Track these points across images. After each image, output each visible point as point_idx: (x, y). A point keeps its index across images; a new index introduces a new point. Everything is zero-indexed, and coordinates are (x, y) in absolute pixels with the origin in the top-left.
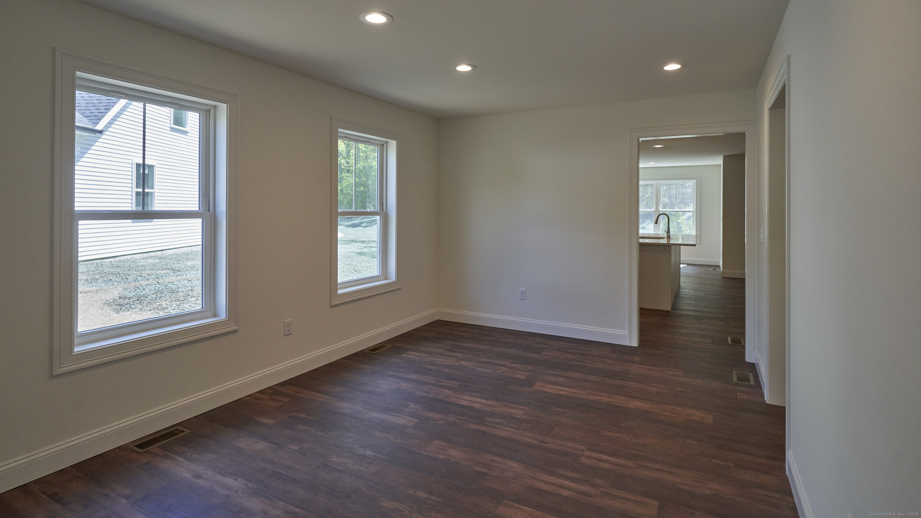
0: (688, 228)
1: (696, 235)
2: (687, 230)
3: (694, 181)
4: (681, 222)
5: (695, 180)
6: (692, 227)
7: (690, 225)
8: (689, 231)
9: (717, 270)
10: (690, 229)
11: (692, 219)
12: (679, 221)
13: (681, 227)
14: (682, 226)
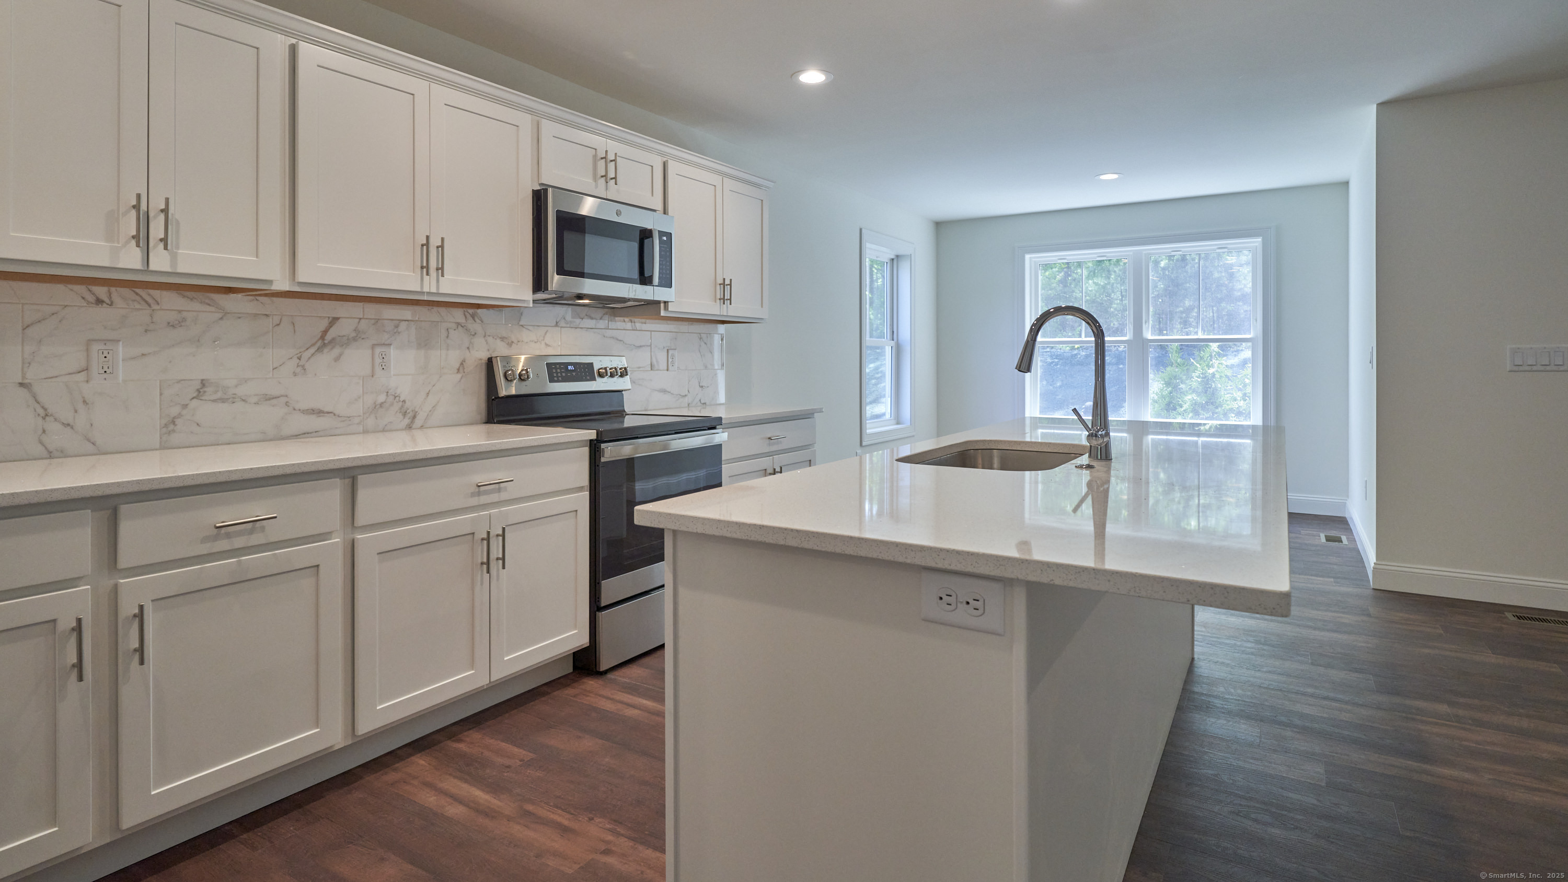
0: (1239, 395)
1: (1265, 427)
2: (1235, 400)
3: (1257, 242)
4: (1217, 376)
5: (1260, 239)
6: (1249, 390)
7: (1245, 385)
8: (1242, 403)
9: (1340, 541)
10: (1245, 395)
11: (1251, 365)
12: (1211, 371)
13: (1216, 389)
14: (1219, 386)
